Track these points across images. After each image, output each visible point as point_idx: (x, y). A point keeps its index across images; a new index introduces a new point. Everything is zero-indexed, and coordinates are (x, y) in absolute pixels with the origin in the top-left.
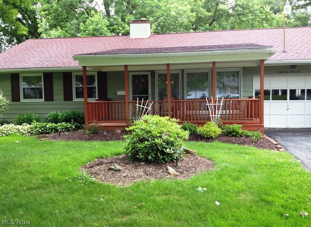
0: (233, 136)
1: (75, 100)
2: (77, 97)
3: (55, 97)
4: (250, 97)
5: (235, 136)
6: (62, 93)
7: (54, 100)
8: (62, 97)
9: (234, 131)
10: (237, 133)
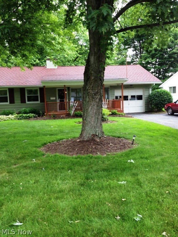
0: (114, 115)
1: (27, 102)
2: (28, 101)
3: (15, 101)
4: (113, 99)
5: (115, 115)
6: (20, 99)
7: (15, 103)
8: (20, 101)
9: (114, 113)
10: (116, 113)
